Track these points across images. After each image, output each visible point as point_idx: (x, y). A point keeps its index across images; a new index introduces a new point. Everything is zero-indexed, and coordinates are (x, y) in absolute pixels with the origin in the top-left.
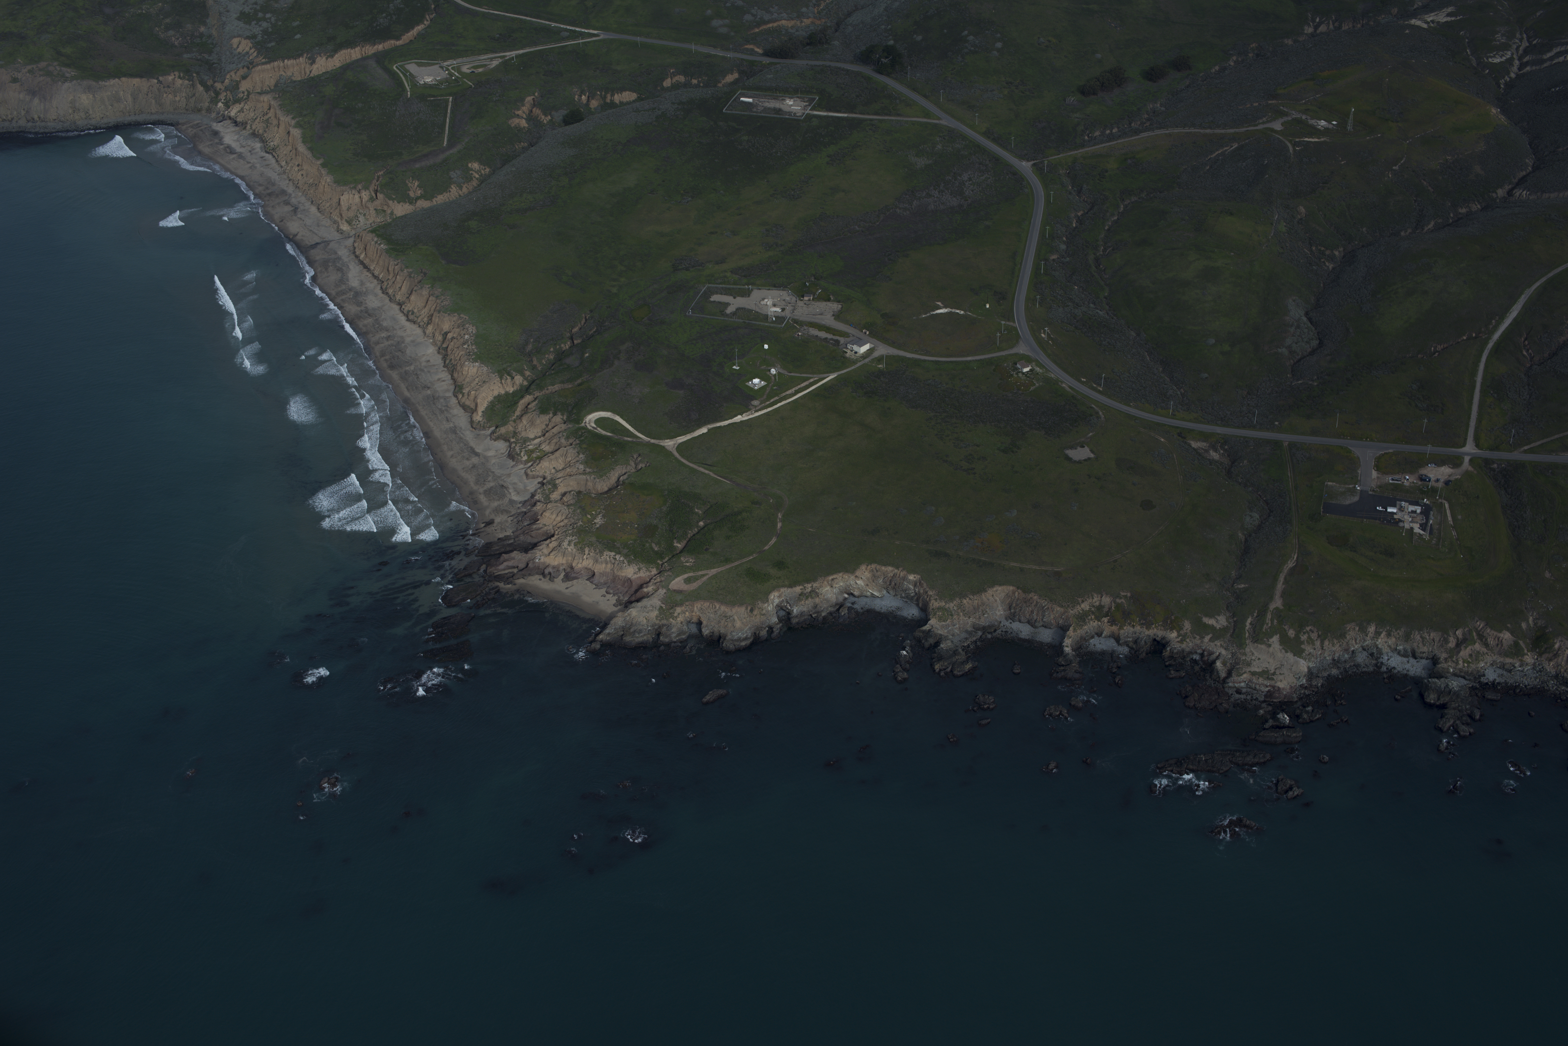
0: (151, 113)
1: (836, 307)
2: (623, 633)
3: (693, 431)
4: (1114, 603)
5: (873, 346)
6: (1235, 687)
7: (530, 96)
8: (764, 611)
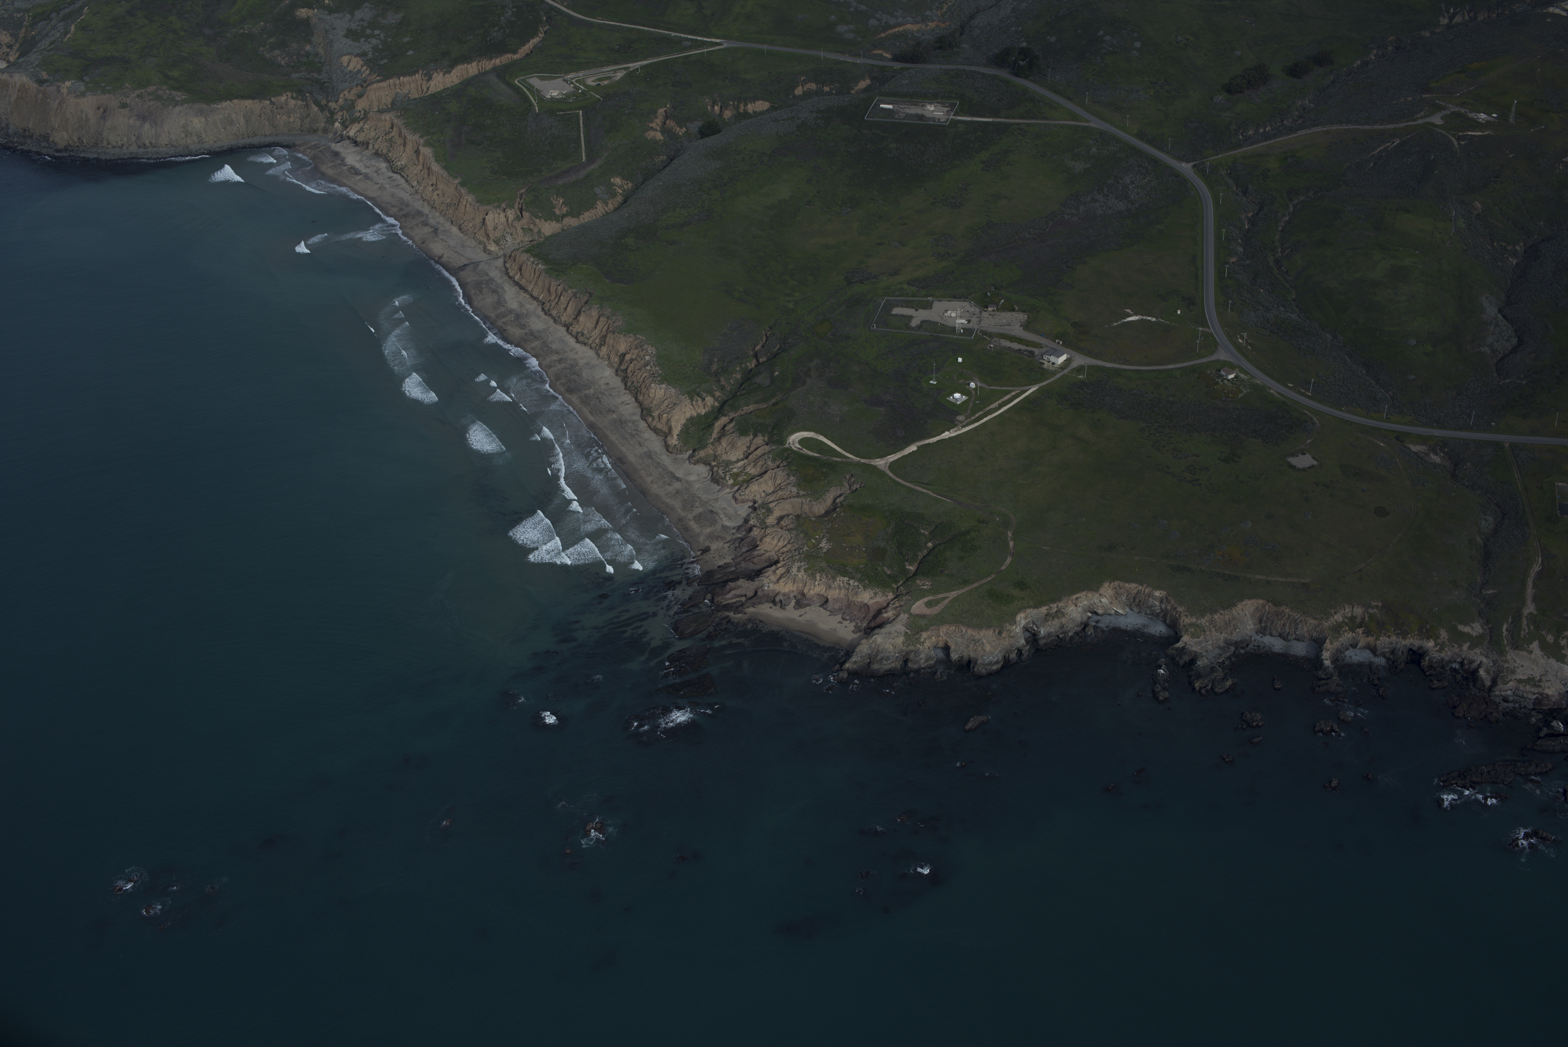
0: (265, 135)
1: (1022, 317)
2: (869, 660)
3: (903, 449)
4: (1367, 613)
5: (1069, 356)
6: (1502, 695)
7: (662, 107)
8: (1013, 634)
